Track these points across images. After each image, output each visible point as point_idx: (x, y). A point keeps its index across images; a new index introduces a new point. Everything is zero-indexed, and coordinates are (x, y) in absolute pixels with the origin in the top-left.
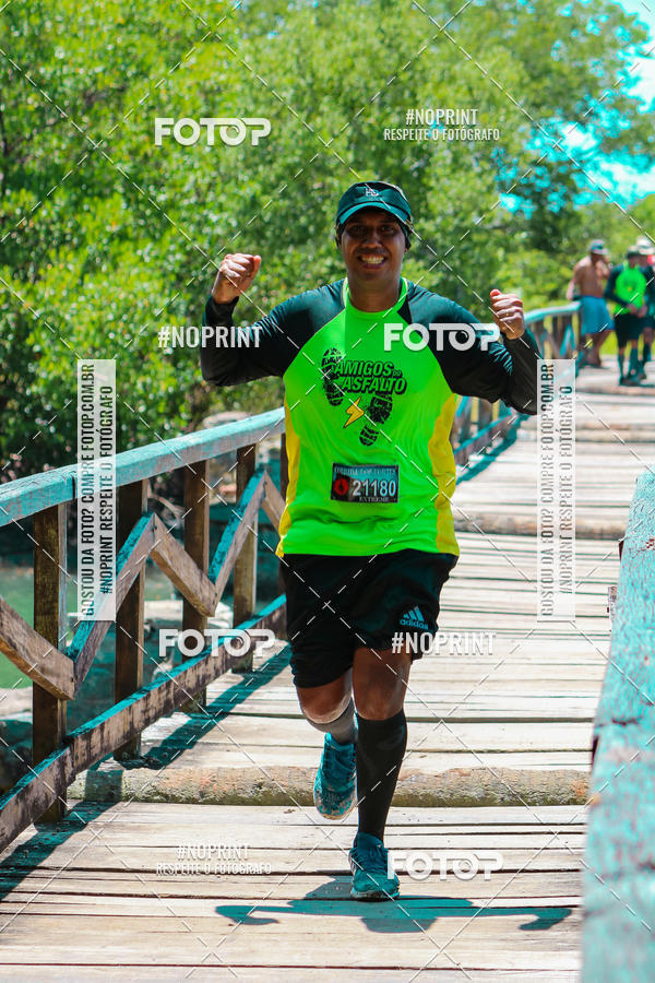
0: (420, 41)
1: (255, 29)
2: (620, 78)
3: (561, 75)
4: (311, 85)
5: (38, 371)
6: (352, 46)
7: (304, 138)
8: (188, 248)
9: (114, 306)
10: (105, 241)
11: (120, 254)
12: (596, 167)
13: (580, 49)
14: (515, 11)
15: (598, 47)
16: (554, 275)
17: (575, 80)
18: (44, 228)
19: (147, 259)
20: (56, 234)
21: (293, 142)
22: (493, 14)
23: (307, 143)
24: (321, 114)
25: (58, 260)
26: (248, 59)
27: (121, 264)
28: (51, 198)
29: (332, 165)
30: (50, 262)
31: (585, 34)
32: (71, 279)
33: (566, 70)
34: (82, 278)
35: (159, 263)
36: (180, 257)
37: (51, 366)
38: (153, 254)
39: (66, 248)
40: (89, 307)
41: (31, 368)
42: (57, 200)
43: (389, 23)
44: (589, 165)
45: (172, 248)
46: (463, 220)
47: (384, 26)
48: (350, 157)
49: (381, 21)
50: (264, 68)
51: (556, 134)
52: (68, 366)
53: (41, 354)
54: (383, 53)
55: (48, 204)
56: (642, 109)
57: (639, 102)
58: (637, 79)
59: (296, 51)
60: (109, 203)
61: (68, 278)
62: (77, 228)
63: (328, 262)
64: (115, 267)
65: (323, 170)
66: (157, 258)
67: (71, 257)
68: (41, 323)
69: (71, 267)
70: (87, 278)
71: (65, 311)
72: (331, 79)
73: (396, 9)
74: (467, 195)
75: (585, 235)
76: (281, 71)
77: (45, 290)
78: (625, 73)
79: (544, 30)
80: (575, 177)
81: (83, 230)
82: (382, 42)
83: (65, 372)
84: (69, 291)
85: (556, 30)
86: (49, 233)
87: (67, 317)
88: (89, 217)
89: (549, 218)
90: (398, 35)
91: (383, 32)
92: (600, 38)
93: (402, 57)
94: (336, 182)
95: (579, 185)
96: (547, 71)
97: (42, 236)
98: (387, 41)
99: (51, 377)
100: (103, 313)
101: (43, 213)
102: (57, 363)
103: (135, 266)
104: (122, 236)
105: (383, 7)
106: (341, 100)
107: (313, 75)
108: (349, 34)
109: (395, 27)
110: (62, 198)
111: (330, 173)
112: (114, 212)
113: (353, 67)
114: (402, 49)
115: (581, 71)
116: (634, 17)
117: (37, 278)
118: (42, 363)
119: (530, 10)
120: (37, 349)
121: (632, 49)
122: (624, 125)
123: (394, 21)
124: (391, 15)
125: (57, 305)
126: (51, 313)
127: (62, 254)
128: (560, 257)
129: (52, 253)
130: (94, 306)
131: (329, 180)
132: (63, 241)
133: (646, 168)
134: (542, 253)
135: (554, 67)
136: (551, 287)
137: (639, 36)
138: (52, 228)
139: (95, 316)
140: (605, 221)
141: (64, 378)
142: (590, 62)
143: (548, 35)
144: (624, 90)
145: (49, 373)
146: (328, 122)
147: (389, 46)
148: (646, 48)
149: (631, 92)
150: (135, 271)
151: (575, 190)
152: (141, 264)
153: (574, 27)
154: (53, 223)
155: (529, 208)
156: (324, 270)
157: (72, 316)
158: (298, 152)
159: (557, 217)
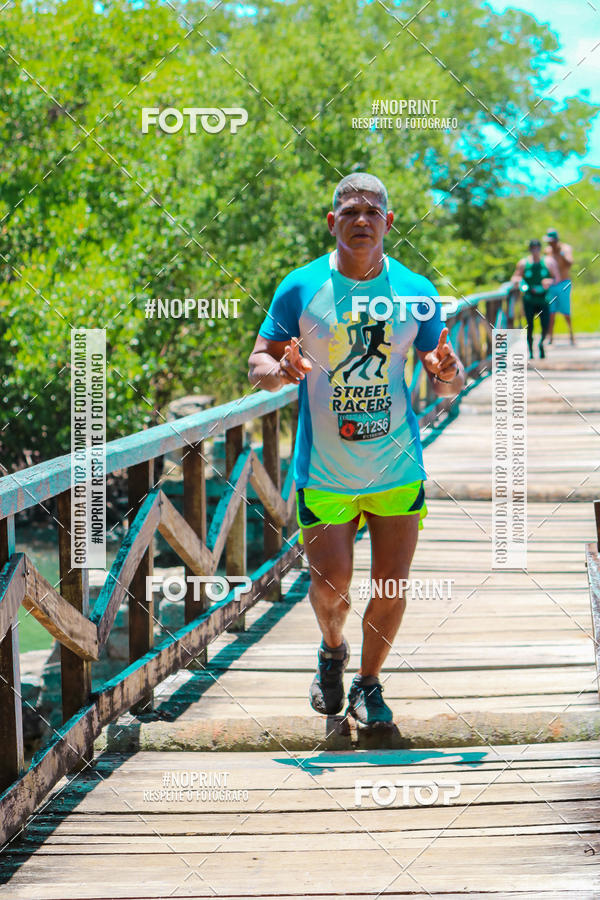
0: (357, 54)
1: (200, 45)
2: (534, 81)
3: (480, 80)
4: (258, 97)
5: (15, 364)
6: (296, 60)
7: (252, 145)
8: (149, 248)
9: (84, 302)
10: (73, 242)
11: (88, 254)
12: (515, 163)
13: (497, 56)
14: (436, 23)
15: (514, 54)
16: (477, 263)
17: (493, 84)
18: (16, 232)
19: (112, 258)
20: (28, 239)
21: (243, 149)
22: (417, 26)
23: (257, 149)
24: (268, 123)
25: (31, 262)
26: (200, 74)
27: (89, 263)
28: (21, 206)
29: (280, 168)
30: (23, 263)
31: (501, 43)
32: (44, 280)
33: (485, 76)
34: (53, 277)
35: (124, 261)
36: (142, 256)
37: (28, 359)
38: (118, 254)
39: (37, 251)
40: (61, 304)
41: (9, 362)
42: (27, 208)
43: (329, 38)
44: (507, 162)
45: (136, 247)
46: (401, 216)
47: (323, 41)
48: (297, 161)
49: (320, 37)
50: (215, 81)
51: (477, 135)
52: (43, 358)
53: (17, 349)
54: (324, 65)
55: (19, 212)
56: (555, 109)
57: (552, 102)
58: (550, 82)
59: (244, 66)
60: (75, 209)
61: (41, 277)
62: (46, 232)
63: (278, 256)
64: (83, 266)
65: (272, 173)
66: (121, 257)
67: (42, 258)
68: (17, 320)
69: (43, 267)
70: (58, 277)
71: (40, 308)
72: (276, 91)
73: (334, 25)
74: (405, 192)
75: (506, 225)
76: (230, 84)
77: (20, 290)
78: (538, 77)
79: (464, 39)
80: (496, 172)
81: (52, 235)
82: (323, 55)
83: (40, 364)
84: (42, 290)
85: (475, 39)
86: (21, 237)
87: (41, 314)
88: (58, 222)
89: (473, 211)
90: (337, 49)
91: (323, 46)
92: (514, 47)
93: (341, 68)
94: (283, 184)
95: (500, 179)
96: (467, 77)
97: (15, 241)
98: (327, 54)
99: (28, 369)
100: (75, 309)
101: (15, 220)
102: (34, 355)
103: (102, 265)
104: (88, 238)
105: (322, 23)
106: (286, 109)
107: (261, 87)
108: (291, 49)
109: (334, 41)
110: (32, 206)
111: (278, 176)
112: (80, 216)
113: (296, 79)
114: (341, 62)
115: (498, 75)
116: (546, 26)
117: (13, 279)
118: (20, 356)
119: (450, 23)
120: (14, 343)
121: (544, 56)
122: (539, 123)
123: (332, 36)
124: (329, 30)
125: (31, 302)
126: (26, 311)
127: (34, 257)
128: (485, 246)
129: (25, 256)
130: (66, 303)
131: (277, 182)
132: (34, 244)
133: (560, 163)
134: (468, 243)
135: (474, 73)
136: (476, 273)
137: (550, 43)
138: (24, 233)
139: (67, 311)
140: (525, 213)
141: (39, 369)
142: (506, 69)
143: (467, 44)
144: (538, 92)
145: (25, 365)
146: (275, 129)
147: (329, 59)
148: (558, 54)
149: (545, 94)
150: (102, 270)
151: (497, 184)
152: (107, 264)
153: (491, 36)
154: (25, 228)
155: (455, 203)
156: (275, 264)
157: (46, 312)
158: (250, 158)
159: (480, 210)
